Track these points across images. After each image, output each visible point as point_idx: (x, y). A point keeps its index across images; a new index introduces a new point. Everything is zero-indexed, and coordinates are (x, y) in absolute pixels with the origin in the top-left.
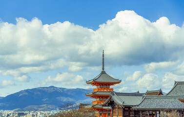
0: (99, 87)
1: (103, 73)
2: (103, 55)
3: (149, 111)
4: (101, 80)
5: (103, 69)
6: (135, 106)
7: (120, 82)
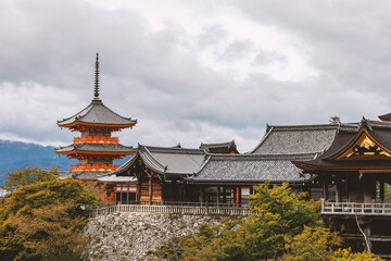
0: (87, 133)
1: (97, 103)
2: (97, 63)
3: (219, 187)
4: (92, 119)
5: (97, 95)
6: (190, 175)
7: (134, 125)
